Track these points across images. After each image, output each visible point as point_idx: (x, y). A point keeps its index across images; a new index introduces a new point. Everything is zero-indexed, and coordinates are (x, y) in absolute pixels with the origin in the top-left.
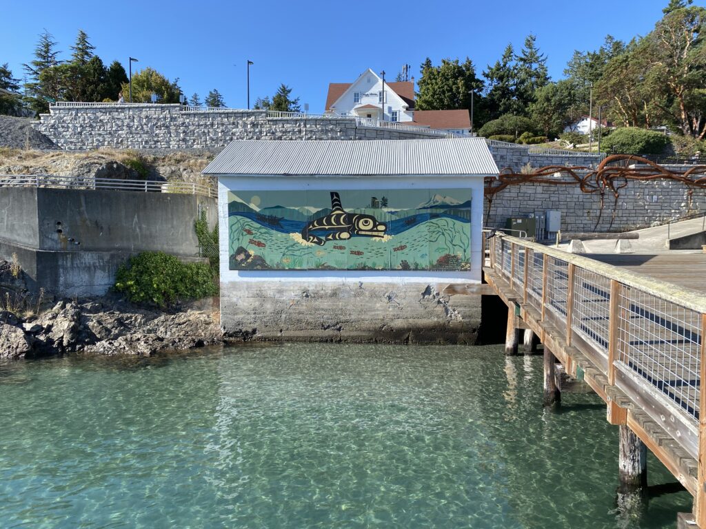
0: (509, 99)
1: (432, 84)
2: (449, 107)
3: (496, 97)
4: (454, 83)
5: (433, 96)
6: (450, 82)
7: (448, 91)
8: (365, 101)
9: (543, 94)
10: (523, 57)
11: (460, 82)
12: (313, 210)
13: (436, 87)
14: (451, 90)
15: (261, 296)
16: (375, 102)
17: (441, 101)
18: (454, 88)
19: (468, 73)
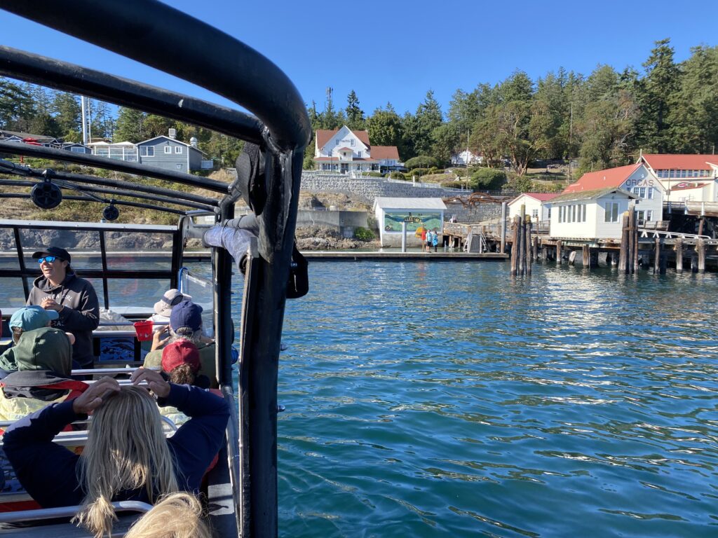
0: (420, 140)
1: (374, 128)
2: (384, 144)
3: (413, 139)
4: (388, 129)
5: (374, 136)
6: (385, 127)
7: (384, 134)
8: (342, 145)
9: (439, 132)
10: (426, 105)
11: (391, 128)
12: (405, 216)
13: (377, 131)
14: (385, 133)
15: (392, 237)
16: (348, 145)
17: (380, 140)
18: (388, 131)
19: (396, 123)
